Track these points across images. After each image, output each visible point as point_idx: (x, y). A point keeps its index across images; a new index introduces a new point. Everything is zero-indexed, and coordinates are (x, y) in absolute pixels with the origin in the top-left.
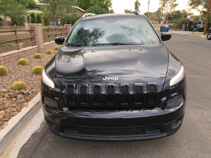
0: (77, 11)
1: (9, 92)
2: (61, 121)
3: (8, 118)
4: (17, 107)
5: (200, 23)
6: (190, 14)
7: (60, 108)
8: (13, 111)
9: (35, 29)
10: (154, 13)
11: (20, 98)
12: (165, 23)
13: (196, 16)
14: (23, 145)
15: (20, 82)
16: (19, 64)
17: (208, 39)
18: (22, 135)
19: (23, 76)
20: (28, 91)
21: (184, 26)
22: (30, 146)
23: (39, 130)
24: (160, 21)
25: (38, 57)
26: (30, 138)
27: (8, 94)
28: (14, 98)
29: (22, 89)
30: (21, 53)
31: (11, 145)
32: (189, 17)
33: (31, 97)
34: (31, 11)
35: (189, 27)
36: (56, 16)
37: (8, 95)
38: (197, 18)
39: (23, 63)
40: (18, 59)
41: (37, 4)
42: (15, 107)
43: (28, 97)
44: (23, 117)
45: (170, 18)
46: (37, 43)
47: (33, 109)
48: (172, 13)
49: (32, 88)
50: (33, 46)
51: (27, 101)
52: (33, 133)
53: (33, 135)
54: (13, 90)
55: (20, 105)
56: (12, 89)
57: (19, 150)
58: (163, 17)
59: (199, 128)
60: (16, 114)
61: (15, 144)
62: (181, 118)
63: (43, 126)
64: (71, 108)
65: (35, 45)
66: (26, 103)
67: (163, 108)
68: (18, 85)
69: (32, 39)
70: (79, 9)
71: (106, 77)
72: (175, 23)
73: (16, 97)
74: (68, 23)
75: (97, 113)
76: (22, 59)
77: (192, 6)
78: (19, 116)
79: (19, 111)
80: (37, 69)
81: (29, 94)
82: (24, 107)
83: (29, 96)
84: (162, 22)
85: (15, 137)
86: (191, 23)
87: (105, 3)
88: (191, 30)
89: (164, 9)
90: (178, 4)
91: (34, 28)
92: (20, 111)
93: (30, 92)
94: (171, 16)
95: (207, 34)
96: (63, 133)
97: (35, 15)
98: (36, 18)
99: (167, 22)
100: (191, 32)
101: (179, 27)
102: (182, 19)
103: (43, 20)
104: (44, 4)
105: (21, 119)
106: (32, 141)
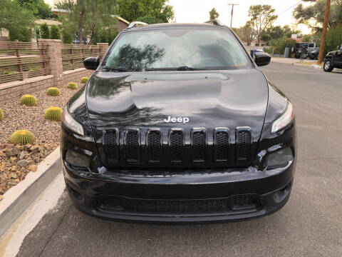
0: (117, 22)
1: (5, 147)
2: (94, 189)
3: (3, 190)
4: (18, 172)
5: (312, 46)
6: (297, 33)
7: (93, 167)
8: (12, 178)
9: (50, 48)
10: (241, 30)
11: (24, 158)
12: (257, 45)
13: (305, 36)
14: (28, 232)
15: (24, 132)
16: (22, 104)
17: (325, 71)
18: (26, 218)
19: (29, 122)
20: (37, 146)
21: (287, 50)
22: (41, 234)
23: (55, 209)
24: (249, 42)
25: (53, 94)
26: (40, 222)
27: (4, 150)
28: (13, 156)
29: (26, 143)
30: (25, 87)
31: (8, 234)
32: (294, 37)
33: (42, 155)
34: (42, 22)
35: (294, 52)
36: (83, 30)
37: (4, 152)
38: (307, 38)
39: (28, 103)
40: (21, 95)
41: (53, 10)
42: (15, 171)
43: (37, 155)
44: (29, 188)
45: (265, 37)
46: (52, 72)
47: (45, 176)
48: (268, 30)
49: (44, 142)
50: (45, 75)
51: (36, 162)
52: (45, 213)
53: (46, 217)
54: (12, 145)
55: (23, 168)
56: (9, 142)
57: (22, 242)
58: (253, 36)
59: (315, 204)
60: (17, 183)
61: (14, 231)
62: (289, 186)
63: (62, 202)
64: (111, 169)
65: (49, 74)
66: (34, 166)
67: (261, 168)
68: (20, 137)
69: (45, 64)
70: (120, 20)
71: (169, 117)
72: (274, 45)
73: (16, 156)
74: (103, 41)
75: (154, 176)
76: (27, 96)
77: (300, 19)
78: (22, 187)
79: (21, 178)
80: (52, 112)
81: (39, 152)
82: (31, 172)
83: (39, 154)
84: (253, 44)
85: (14, 221)
86: (298, 46)
87: (162, 12)
88: (298, 57)
89: (255, 24)
90: (277, 16)
91: (48, 46)
92: (24, 179)
93: (40, 148)
94: (266, 35)
95: (323, 64)
96: (97, 210)
97: (49, 27)
98: (50, 33)
99: (260, 44)
100: (298, 60)
101: (280, 52)
102: (284, 39)
103: (61, 36)
104: (64, 11)
105: (25, 192)
106: (44, 227)
